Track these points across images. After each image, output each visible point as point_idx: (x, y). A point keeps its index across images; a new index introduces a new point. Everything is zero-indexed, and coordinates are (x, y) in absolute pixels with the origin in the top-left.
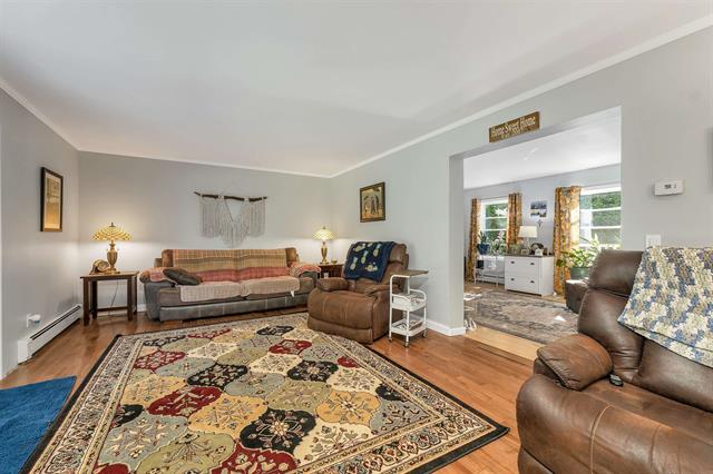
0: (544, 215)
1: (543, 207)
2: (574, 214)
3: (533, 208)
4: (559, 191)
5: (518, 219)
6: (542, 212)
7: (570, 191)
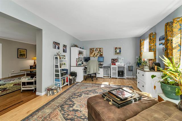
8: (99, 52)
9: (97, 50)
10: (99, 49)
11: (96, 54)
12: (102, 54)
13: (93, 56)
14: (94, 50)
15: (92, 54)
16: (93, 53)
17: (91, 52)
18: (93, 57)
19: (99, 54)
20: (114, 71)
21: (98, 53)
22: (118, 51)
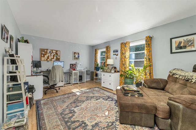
0: (117, 55)
1: (117, 51)
2: (127, 54)
3: (114, 52)
4: (122, 44)
5: (109, 56)
6: (117, 53)
7: (126, 44)
8: (56, 55)
9: (52, 52)
10: (55, 52)
11: (50, 57)
12: (59, 58)
13: (45, 60)
14: (48, 52)
15: (44, 57)
16: (46, 56)
17: (42, 54)
18: (46, 62)
19: (55, 58)
20: (75, 77)
21: (54, 56)
22: (77, 56)
